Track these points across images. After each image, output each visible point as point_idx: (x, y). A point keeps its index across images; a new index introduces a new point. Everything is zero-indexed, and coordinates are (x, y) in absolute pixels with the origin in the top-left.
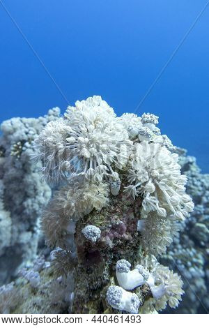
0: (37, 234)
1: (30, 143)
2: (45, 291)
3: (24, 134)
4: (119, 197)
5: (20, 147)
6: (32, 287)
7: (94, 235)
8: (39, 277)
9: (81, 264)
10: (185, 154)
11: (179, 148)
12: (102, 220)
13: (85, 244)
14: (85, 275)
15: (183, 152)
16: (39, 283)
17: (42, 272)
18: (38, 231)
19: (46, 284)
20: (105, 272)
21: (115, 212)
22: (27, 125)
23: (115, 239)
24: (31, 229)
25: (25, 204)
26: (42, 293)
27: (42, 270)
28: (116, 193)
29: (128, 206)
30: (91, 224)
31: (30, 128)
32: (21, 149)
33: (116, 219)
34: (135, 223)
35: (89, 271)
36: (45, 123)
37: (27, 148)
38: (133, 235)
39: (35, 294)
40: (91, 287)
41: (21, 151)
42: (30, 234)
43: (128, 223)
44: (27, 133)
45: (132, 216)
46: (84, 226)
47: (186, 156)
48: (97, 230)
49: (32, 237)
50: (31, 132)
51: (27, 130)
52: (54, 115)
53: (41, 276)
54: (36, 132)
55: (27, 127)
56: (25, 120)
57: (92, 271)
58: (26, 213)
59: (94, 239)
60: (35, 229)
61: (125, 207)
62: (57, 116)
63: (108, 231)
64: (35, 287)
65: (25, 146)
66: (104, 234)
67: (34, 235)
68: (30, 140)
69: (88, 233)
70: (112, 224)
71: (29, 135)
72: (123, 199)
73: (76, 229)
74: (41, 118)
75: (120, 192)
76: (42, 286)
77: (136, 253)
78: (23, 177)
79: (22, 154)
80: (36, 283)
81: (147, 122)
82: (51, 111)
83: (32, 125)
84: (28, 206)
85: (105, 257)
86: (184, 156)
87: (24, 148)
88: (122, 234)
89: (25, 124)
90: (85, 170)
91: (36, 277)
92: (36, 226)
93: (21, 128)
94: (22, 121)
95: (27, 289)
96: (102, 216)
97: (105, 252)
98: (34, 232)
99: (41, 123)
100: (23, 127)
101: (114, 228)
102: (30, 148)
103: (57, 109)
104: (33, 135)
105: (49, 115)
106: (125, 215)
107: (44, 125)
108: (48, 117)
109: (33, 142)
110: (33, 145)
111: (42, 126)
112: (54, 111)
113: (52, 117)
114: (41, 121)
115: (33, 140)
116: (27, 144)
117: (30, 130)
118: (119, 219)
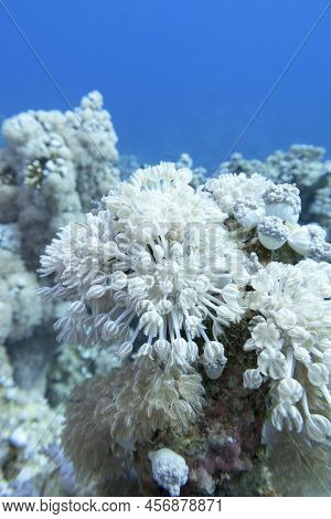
1: (55, 163)
3: (44, 146)
5: (39, 170)
22: (48, 126)
32: (41, 173)
33: (219, 433)
37: (50, 171)
41: (42, 177)
43: (242, 435)
44: (48, 145)
45: (251, 418)
50: (54, 143)
54: (62, 142)
56: (42, 114)
62: (97, 109)
63: (202, 457)
65: (48, 169)
68: (54, 157)
74: (69, 113)
78: (48, 220)
79: (44, 182)
81: (276, 202)
82: (85, 101)
87: (46, 172)
89: (42, 124)
93: (36, 135)
94: (37, 118)
99: (70, 124)
100: (41, 131)
101: (214, 450)
102: (56, 172)
103: (96, 96)
104: (59, 147)
105: (84, 109)
106: (236, 419)
107: (76, 128)
108: (81, 112)
109: (60, 161)
110: (60, 165)
111: (73, 131)
112: (92, 100)
113: (88, 112)
114: (69, 121)
115: (59, 156)
116: (50, 164)
117: (52, 139)
118: (224, 432)
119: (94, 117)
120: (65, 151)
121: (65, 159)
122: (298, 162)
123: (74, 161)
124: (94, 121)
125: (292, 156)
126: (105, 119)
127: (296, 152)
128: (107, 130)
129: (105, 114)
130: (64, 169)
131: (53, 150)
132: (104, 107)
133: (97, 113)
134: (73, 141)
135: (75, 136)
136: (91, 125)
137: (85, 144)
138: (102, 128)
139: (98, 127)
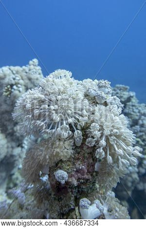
0: (25, 148)
1: (17, 86)
2: (29, 207)
3: (12, 79)
4: (81, 147)
5: (10, 89)
6: (20, 204)
7: (63, 178)
8: (24, 196)
9: (54, 195)
10: (128, 90)
11: (124, 86)
12: (68, 165)
13: (56, 183)
14: (57, 202)
15: (126, 89)
16: (24, 201)
17: (27, 192)
18: (26, 147)
19: (30, 202)
20: (72, 202)
21: (78, 159)
22: (14, 72)
23: (79, 179)
24: (20, 145)
25: (15, 128)
26: (27, 209)
27: (27, 190)
28: (79, 144)
29: (88, 153)
30: (61, 169)
31: (17, 75)
33: (79, 165)
34: (93, 166)
35: (60, 199)
36: (28, 71)
37: (15, 90)
38: (92, 175)
39: (22, 209)
40: (62, 211)
41: (11, 92)
42: (20, 149)
43: (88, 166)
44: (14, 79)
45: (91, 161)
46: (56, 170)
47: (128, 92)
48: (65, 174)
49: (22, 150)
50: (17, 78)
51: (14, 76)
52: (33, 65)
53: (26, 195)
54: (20, 78)
55: (14, 74)
56: (12, 68)
57: (62, 200)
58: (16, 135)
59: (63, 182)
60: (23, 145)
61: (86, 155)
62: (36, 66)
63: (73, 173)
64: (22, 204)
65: (13, 89)
66: (70, 176)
67: (23, 149)
68: (16, 84)
69: (58, 177)
70: (76, 168)
71: (16, 80)
72: (84, 148)
73: (50, 171)
74: (24, 67)
75: (82, 144)
76: (27, 203)
77: (94, 185)
80: (23, 201)
81: (102, 87)
82: (31, 62)
83: (17, 72)
84: (17, 130)
85: (72, 191)
86: (127, 91)
88: (83, 175)
89: (12, 71)
90: (56, 128)
91: (23, 197)
92: (25, 144)
93: (9, 75)
94: (10, 69)
95: (16, 204)
96: (69, 163)
97: (71, 188)
98: (22, 147)
101: (78, 171)
102: (17, 90)
103: (35, 60)
104: (19, 80)
105: (30, 65)
106: (86, 160)
107: (26, 73)
108: (29, 67)
109: (19, 86)
110: (19, 87)
111: (25, 74)
112: (34, 62)
113: (32, 67)
114: (24, 70)
115: (19, 84)
116: (15, 87)
117: (16, 77)
118: (81, 165)
119: (35, 69)
120: (21, 81)
121: (21, 85)
122: (118, 91)
123: (25, 86)
124: (34, 70)
125: (116, 89)
126: (39, 70)
127: (118, 88)
128: (39, 74)
129: (39, 68)
130: (21, 89)
131: (16, 81)
132: (39, 65)
133: (36, 67)
134: (25, 77)
135: (26, 76)
136: (33, 72)
137: (30, 79)
138: (38, 73)
139: (36, 73)
